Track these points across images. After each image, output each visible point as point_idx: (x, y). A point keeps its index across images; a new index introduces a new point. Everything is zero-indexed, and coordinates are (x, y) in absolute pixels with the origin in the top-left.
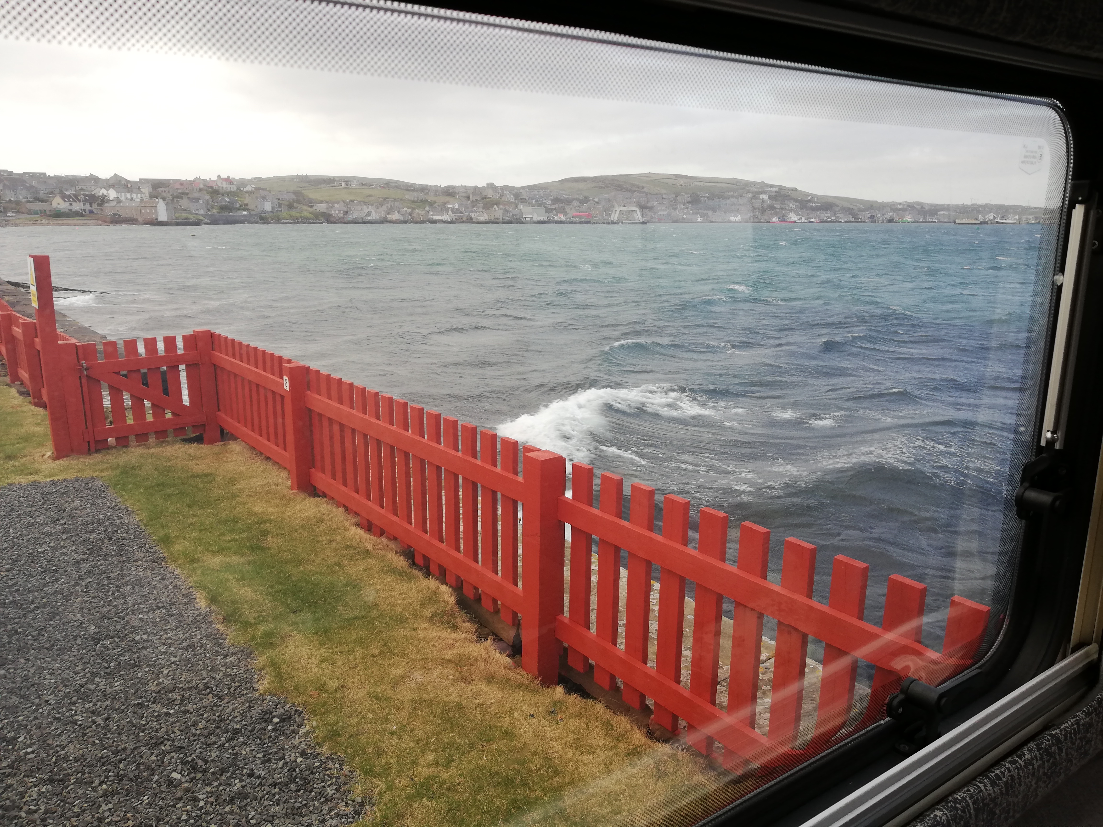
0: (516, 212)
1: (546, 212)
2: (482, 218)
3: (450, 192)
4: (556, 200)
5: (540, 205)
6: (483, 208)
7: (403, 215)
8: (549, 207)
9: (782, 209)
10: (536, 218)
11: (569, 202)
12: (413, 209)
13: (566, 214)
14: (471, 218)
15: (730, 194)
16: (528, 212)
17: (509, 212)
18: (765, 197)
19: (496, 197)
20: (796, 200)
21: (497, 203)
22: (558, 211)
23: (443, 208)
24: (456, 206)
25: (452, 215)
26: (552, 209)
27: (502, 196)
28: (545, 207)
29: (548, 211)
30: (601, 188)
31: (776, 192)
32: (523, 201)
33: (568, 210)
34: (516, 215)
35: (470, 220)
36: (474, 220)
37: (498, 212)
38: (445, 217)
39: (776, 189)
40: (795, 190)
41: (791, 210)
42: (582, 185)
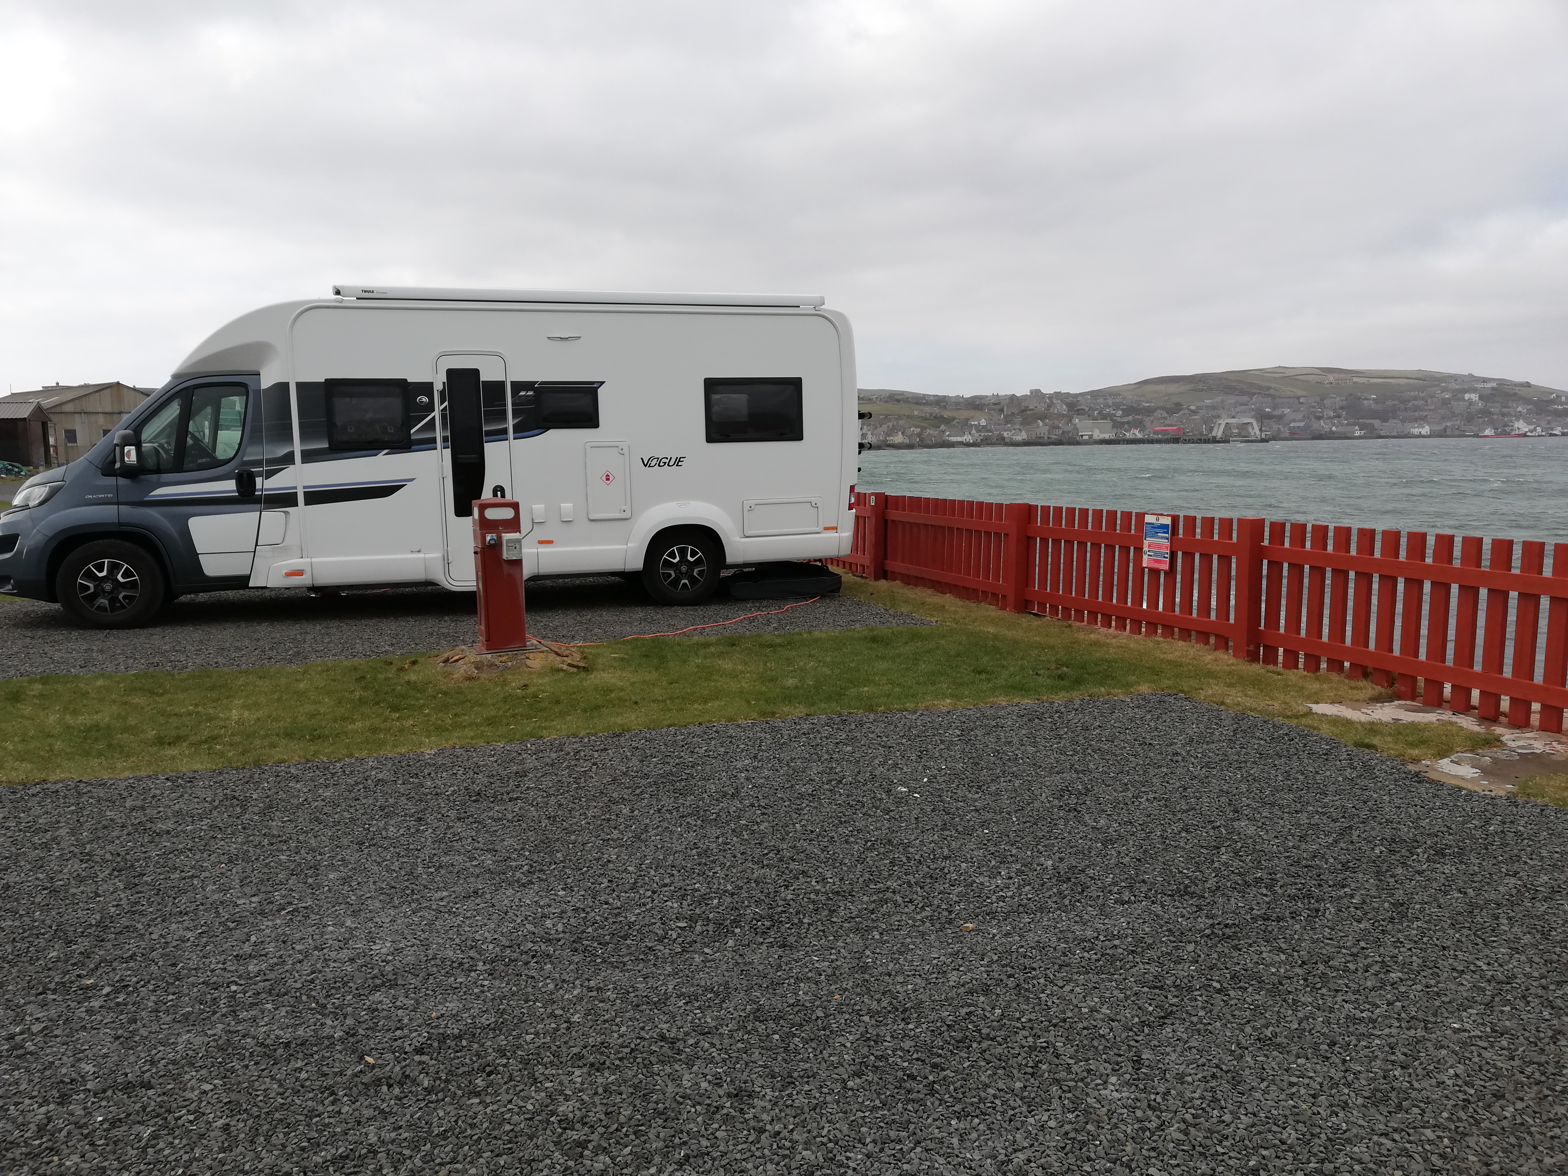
0: (1069, 427)
1: (1113, 427)
2: (1019, 438)
3: (976, 404)
4: (1130, 410)
5: (1104, 417)
6: (1021, 424)
7: (909, 437)
8: (1119, 419)
9: (1503, 415)
10: (1097, 435)
11: (1149, 411)
12: (923, 429)
13: (1143, 428)
14: (1004, 438)
15: (1412, 394)
16: (1086, 428)
17: (1058, 427)
18: (1474, 397)
19: (1042, 408)
20: (1527, 401)
21: (1043, 417)
22: (1132, 425)
23: (965, 426)
24: (983, 422)
25: (977, 435)
26: (1123, 423)
27: (1049, 406)
28: (1112, 420)
29: (1117, 425)
30: (1202, 390)
31: (1493, 388)
32: (1080, 412)
33: (1148, 424)
34: (1068, 432)
35: (1002, 442)
36: (1007, 440)
37: (1042, 428)
38: (967, 438)
39: (1494, 385)
40: (1528, 385)
41: (1519, 416)
42: (1172, 388)
